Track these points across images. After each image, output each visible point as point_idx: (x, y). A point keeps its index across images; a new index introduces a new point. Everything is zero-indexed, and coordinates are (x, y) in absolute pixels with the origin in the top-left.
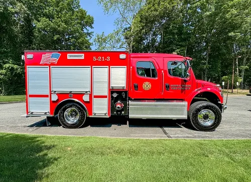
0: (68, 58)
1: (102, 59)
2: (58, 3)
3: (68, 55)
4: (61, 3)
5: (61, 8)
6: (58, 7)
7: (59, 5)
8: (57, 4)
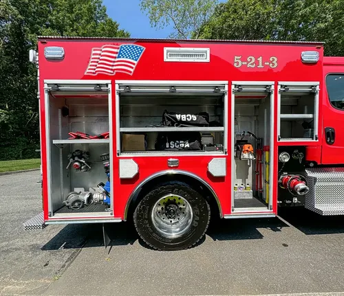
0: (166, 59)
1: (257, 63)
2: (71, 6)
3: (166, 49)
4: (77, 7)
5: (77, 15)
6: (72, 12)
7: (74, 10)
8: (71, 9)
